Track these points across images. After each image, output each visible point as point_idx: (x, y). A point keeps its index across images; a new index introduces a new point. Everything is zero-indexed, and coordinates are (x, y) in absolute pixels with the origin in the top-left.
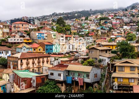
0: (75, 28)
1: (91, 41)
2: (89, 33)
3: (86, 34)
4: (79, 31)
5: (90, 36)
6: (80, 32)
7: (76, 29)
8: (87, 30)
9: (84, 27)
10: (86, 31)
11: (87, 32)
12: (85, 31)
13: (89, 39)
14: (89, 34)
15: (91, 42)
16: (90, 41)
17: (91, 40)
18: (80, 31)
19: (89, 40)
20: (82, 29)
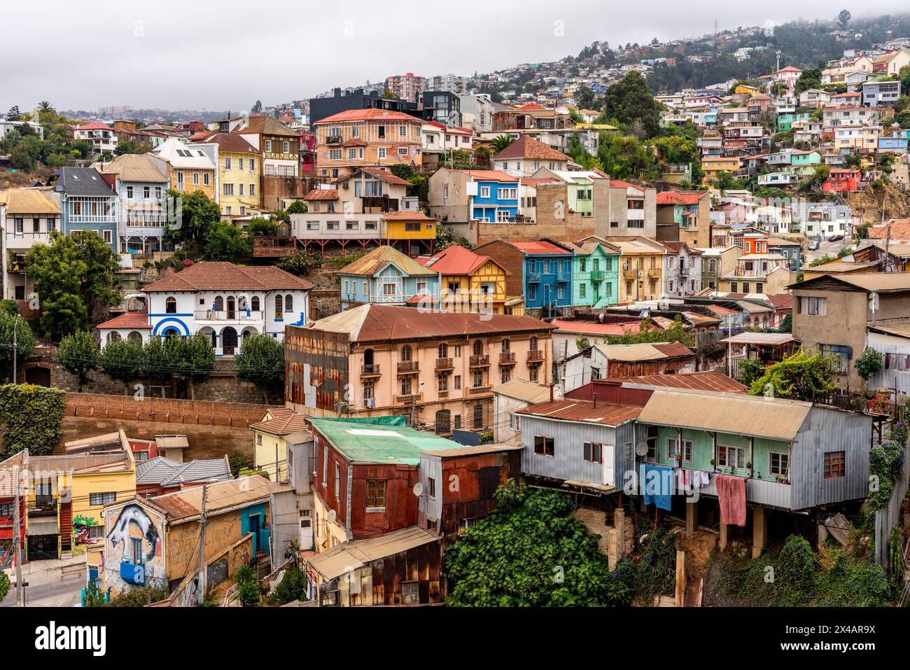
0: (733, 147)
1: (837, 232)
2: (821, 177)
3: (806, 181)
4: (753, 164)
5: (832, 198)
6: (762, 168)
7: (735, 153)
8: (814, 158)
9: (787, 139)
10: (801, 161)
11: (811, 171)
12: (796, 162)
13: (826, 217)
14: (824, 180)
15: (840, 238)
16: (831, 228)
17: (836, 224)
18: (762, 161)
19: (825, 225)
20: (774, 149)
